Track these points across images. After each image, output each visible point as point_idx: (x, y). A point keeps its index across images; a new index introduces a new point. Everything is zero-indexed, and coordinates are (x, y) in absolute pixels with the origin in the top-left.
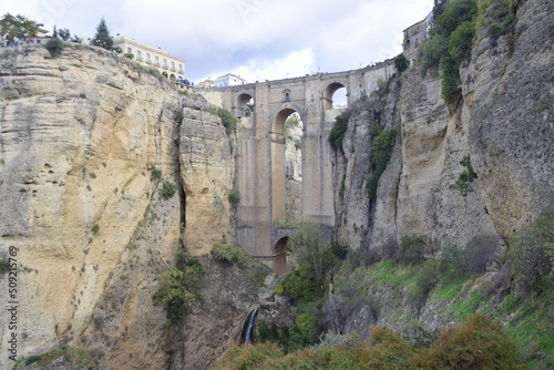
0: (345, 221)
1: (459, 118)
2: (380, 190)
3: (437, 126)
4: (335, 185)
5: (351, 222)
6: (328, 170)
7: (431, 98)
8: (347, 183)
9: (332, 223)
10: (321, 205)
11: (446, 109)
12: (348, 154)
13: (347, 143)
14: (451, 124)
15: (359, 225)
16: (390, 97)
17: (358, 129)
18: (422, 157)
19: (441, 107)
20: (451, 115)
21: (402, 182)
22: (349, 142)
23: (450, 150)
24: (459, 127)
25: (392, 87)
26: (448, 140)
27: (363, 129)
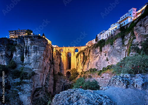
2: (86, 63)
3: (97, 55)
4: (76, 63)
5: (80, 68)
6: (75, 61)
7: (97, 51)
8: (79, 63)
9: (76, 69)
10: (74, 66)
11: (99, 53)
12: (79, 59)
13: (79, 57)
16: (86, 51)
18: (94, 59)
21: (90, 62)
22: (80, 57)
23: (100, 58)
24: (101, 55)
25: (86, 50)
26: (99, 56)
27: (82, 55)
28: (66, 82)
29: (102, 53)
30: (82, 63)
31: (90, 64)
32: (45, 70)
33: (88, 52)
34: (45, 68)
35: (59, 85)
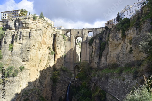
0: (93, 61)
1: (124, 41)
2: (103, 55)
3: (119, 42)
4: (89, 54)
5: (95, 62)
6: (88, 50)
7: (118, 36)
8: (93, 53)
9: (89, 62)
10: (86, 58)
11: (122, 39)
12: (94, 47)
14: (123, 42)
15: (97, 62)
16: (104, 35)
17: (97, 41)
18: (115, 48)
19: (120, 38)
20: (122, 40)
21: (109, 53)
22: (94, 44)
23: (122, 47)
24: (124, 42)
25: (104, 33)
26: (122, 45)
27: (98, 41)
28: (73, 81)
29: (126, 40)
30: (97, 54)
31: (109, 55)
32: (40, 64)
33: (107, 37)
34: (40, 61)
35: (61, 85)
